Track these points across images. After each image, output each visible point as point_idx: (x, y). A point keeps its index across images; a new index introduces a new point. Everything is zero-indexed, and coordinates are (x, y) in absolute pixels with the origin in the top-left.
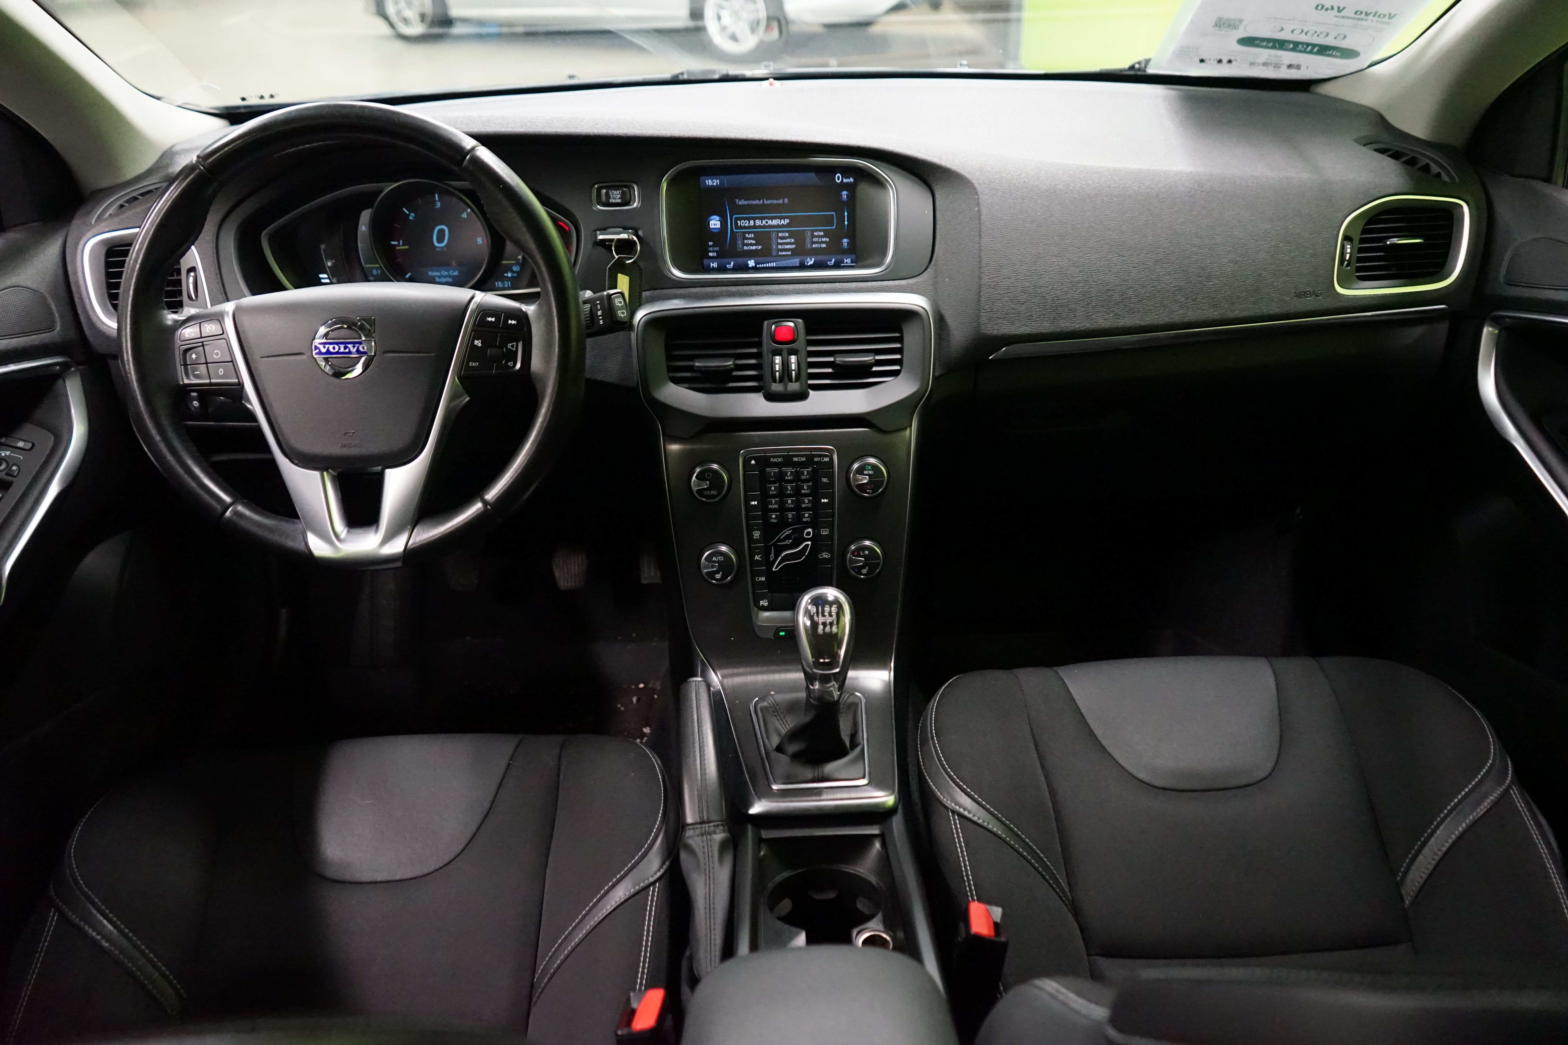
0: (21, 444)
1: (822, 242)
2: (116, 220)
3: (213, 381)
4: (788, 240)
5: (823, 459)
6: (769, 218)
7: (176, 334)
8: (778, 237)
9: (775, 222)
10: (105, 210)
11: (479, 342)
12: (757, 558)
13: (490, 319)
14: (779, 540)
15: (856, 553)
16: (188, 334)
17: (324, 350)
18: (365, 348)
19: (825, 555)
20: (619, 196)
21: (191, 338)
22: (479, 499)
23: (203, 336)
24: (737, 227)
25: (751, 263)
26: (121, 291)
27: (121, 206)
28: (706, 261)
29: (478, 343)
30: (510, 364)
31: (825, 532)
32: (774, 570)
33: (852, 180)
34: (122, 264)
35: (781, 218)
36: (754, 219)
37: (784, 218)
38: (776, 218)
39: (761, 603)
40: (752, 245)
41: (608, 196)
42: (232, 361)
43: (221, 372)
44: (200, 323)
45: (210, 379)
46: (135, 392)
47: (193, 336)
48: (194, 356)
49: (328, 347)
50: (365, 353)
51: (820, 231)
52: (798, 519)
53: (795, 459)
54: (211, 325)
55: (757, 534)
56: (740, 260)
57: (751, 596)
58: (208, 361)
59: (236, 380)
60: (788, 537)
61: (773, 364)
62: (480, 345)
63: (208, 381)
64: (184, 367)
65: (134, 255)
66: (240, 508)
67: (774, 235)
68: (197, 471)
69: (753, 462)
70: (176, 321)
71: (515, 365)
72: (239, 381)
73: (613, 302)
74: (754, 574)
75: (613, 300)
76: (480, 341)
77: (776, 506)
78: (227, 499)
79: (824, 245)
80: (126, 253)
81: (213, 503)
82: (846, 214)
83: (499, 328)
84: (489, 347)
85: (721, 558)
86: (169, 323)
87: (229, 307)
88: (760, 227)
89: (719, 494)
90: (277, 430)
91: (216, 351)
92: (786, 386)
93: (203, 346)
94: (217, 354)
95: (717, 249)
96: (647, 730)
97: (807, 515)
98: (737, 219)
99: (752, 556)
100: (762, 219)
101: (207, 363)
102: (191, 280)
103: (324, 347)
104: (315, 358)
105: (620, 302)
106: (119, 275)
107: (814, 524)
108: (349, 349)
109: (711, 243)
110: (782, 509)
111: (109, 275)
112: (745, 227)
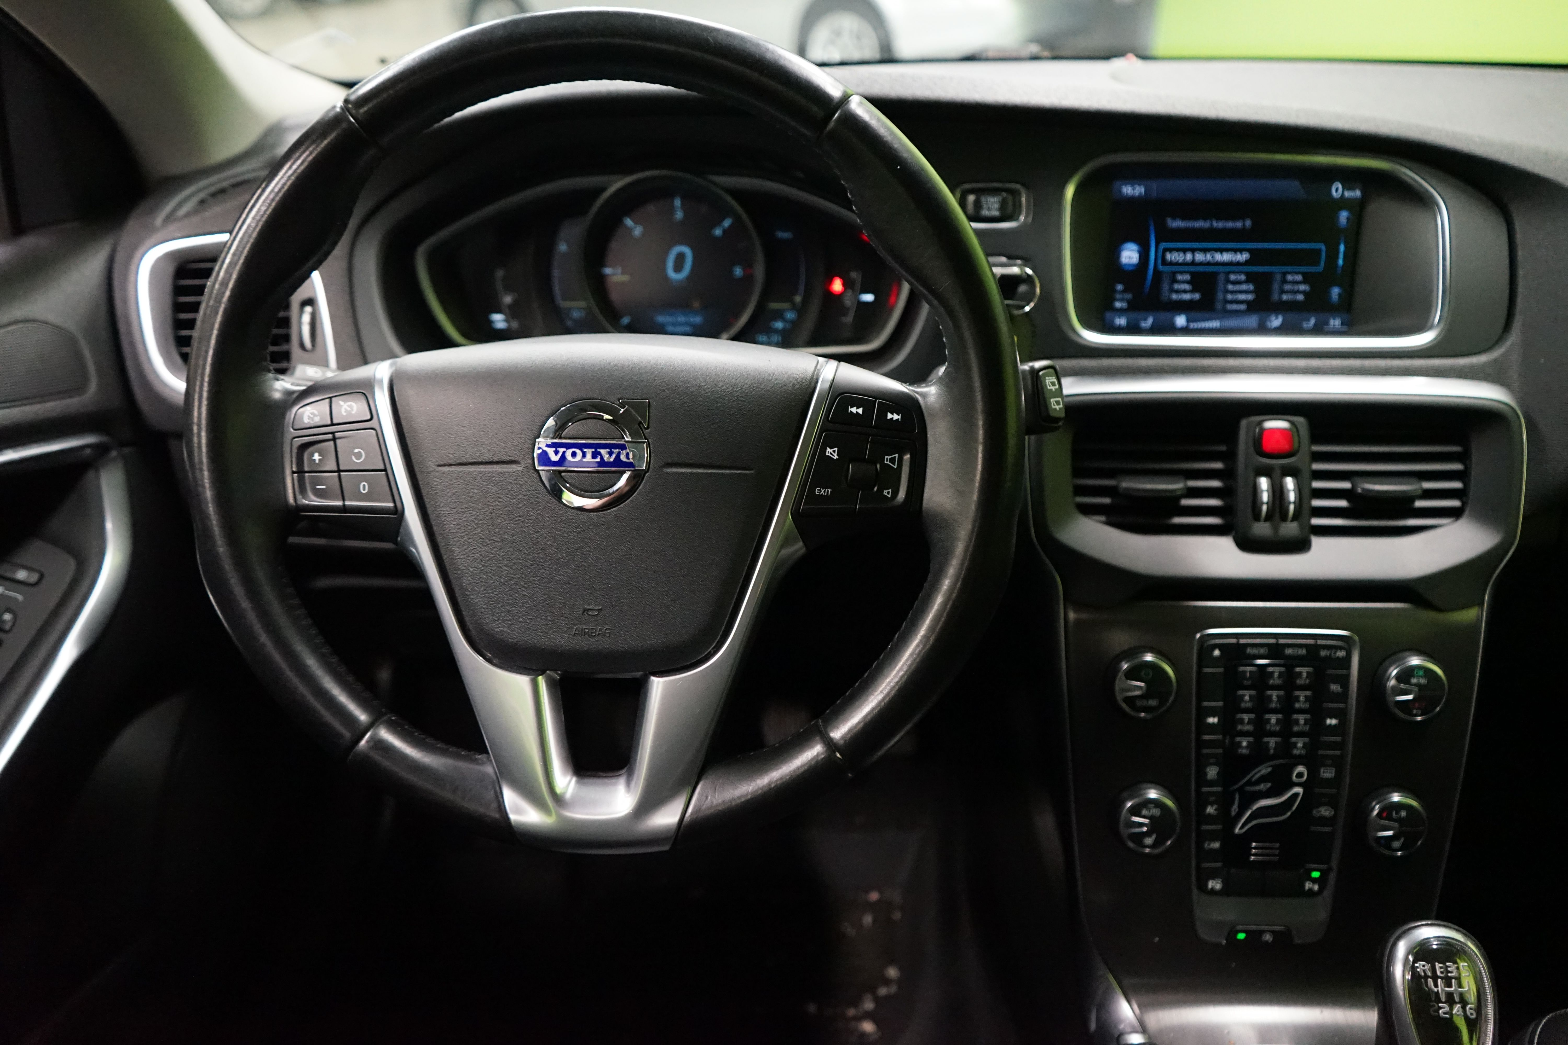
0: (21, 575)
1: (1298, 292)
2: (195, 219)
3: (347, 503)
4: (1244, 287)
5: (1335, 653)
6: (1216, 250)
7: (288, 413)
8: (1228, 281)
9: (1226, 257)
10: (180, 205)
11: (834, 451)
12: (1210, 810)
13: (854, 410)
14: (1249, 783)
15: (1385, 815)
16: (309, 418)
17: (555, 458)
18: (631, 456)
19: (1325, 812)
20: (997, 206)
21: (312, 425)
22: (818, 738)
23: (335, 421)
24: (1165, 262)
25: (1181, 321)
26: (195, 334)
27: (202, 202)
28: (1108, 315)
29: (832, 453)
30: (887, 493)
31: (1327, 773)
32: (1237, 830)
33: (1358, 193)
34: (200, 290)
35: (1235, 251)
36: (1193, 251)
37: (1241, 251)
38: (1227, 250)
39: (1211, 884)
40: (1185, 291)
41: (978, 205)
42: (385, 470)
43: (364, 487)
44: (331, 398)
45: (344, 500)
46: (210, 520)
47: (317, 420)
48: (316, 457)
49: (564, 452)
50: (630, 465)
51: (1297, 273)
52: (1286, 748)
53: (1289, 651)
54: (349, 403)
55: (1212, 772)
56: (1163, 316)
57: (1193, 872)
58: (342, 468)
59: (391, 505)
60: (1263, 779)
61: (1255, 490)
62: (836, 457)
63: (340, 503)
64: (298, 477)
65: (222, 274)
66: (386, 735)
67: (1222, 278)
68: (312, 663)
69: (1217, 653)
70: (289, 393)
71: (895, 493)
72: (396, 506)
73: (1044, 385)
74: (1202, 837)
75: (1042, 379)
76: (836, 449)
77: (1249, 728)
78: (363, 717)
79: (1300, 297)
80: (207, 273)
81: (337, 725)
82: (1342, 248)
83: (871, 427)
84: (851, 460)
85: (1156, 812)
86: (277, 396)
87: (382, 371)
88: (1201, 264)
89: (1161, 704)
90: (459, 598)
91: (356, 451)
92: (1276, 529)
93: (334, 439)
94: (358, 455)
95: (1129, 296)
96: (892, 972)
97: (1300, 745)
98: (1166, 250)
99: (1201, 807)
100: (1205, 251)
101: (339, 471)
102: (306, 318)
103: (556, 453)
104: (538, 471)
105: (1053, 384)
106: (194, 307)
107: (1312, 761)
108: (602, 458)
109: (1120, 287)
110: (1260, 730)
111: (178, 307)
112: (1177, 264)
